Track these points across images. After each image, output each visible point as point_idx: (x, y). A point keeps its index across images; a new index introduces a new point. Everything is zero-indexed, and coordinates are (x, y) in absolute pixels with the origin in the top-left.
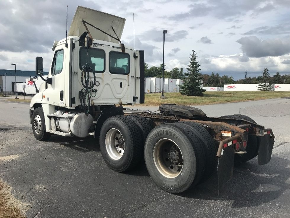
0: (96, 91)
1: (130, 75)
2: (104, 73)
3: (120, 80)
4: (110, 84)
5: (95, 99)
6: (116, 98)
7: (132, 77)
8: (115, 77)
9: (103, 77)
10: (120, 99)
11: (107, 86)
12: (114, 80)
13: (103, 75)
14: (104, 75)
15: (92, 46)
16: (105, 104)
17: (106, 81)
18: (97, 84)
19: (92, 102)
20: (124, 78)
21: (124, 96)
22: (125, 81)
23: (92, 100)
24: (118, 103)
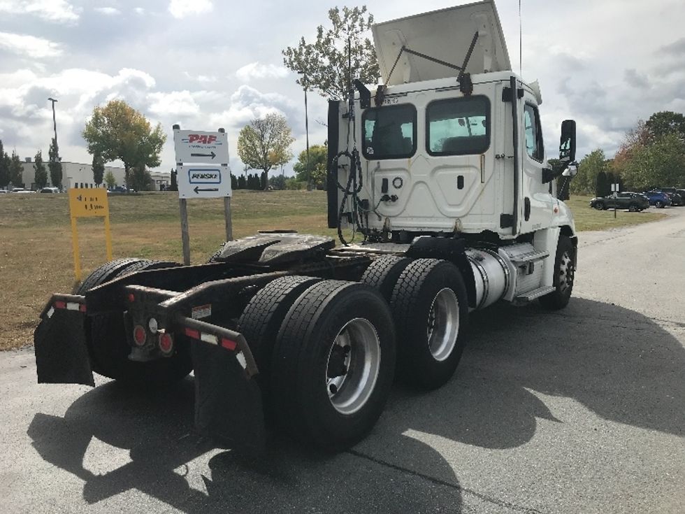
0: (394, 198)
1: (489, 154)
2: (413, 158)
3: (456, 170)
4: (426, 181)
5: (394, 217)
7: (497, 157)
8: (441, 165)
9: (410, 167)
10: (459, 219)
11: (421, 187)
12: (441, 172)
13: (409, 161)
14: (412, 162)
15: (385, 104)
16: (416, 230)
17: (417, 176)
18: (398, 183)
19: (387, 222)
20: (467, 164)
21: (470, 211)
22: (472, 171)
23: (387, 218)
24: (451, 228)
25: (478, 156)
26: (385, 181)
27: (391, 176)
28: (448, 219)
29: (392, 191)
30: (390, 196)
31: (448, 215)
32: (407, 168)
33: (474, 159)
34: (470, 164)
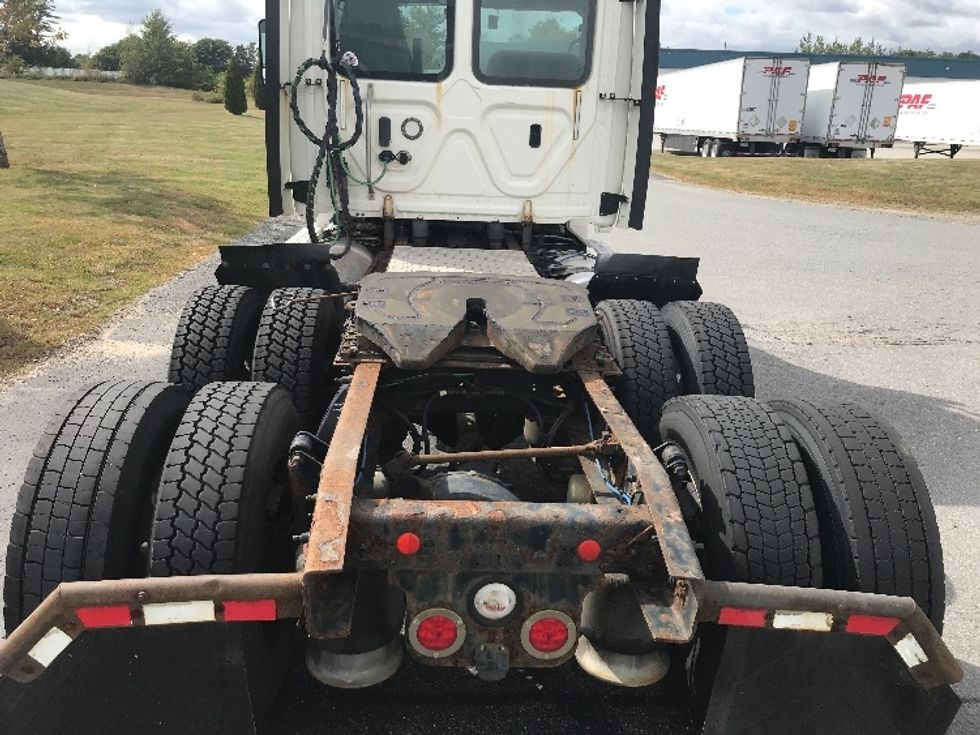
0: (404, 158)
1: (589, 90)
2: (446, 83)
3: (530, 112)
4: (471, 130)
6: (503, 192)
7: (601, 97)
8: (502, 101)
9: (439, 101)
10: (529, 200)
11: (461, 140)
12: (501, 115)
14: (443, 92)
16: (447, 218)
17: (453, 119)
18: (412, 129)
19: (388, 203)
20: (551, 105)
21: (549, 187)
22: (558, 117)
23: (388, 197)
24: (515, 216)
25: (568, 93)
26: (385, 124)
27: (397, 114)
28: (509, 199)
29: (398, 143)
30: (395, 153)
31: (508, 192)
32: (434, 102)
33: (563, 96)
34: (557, 105)
